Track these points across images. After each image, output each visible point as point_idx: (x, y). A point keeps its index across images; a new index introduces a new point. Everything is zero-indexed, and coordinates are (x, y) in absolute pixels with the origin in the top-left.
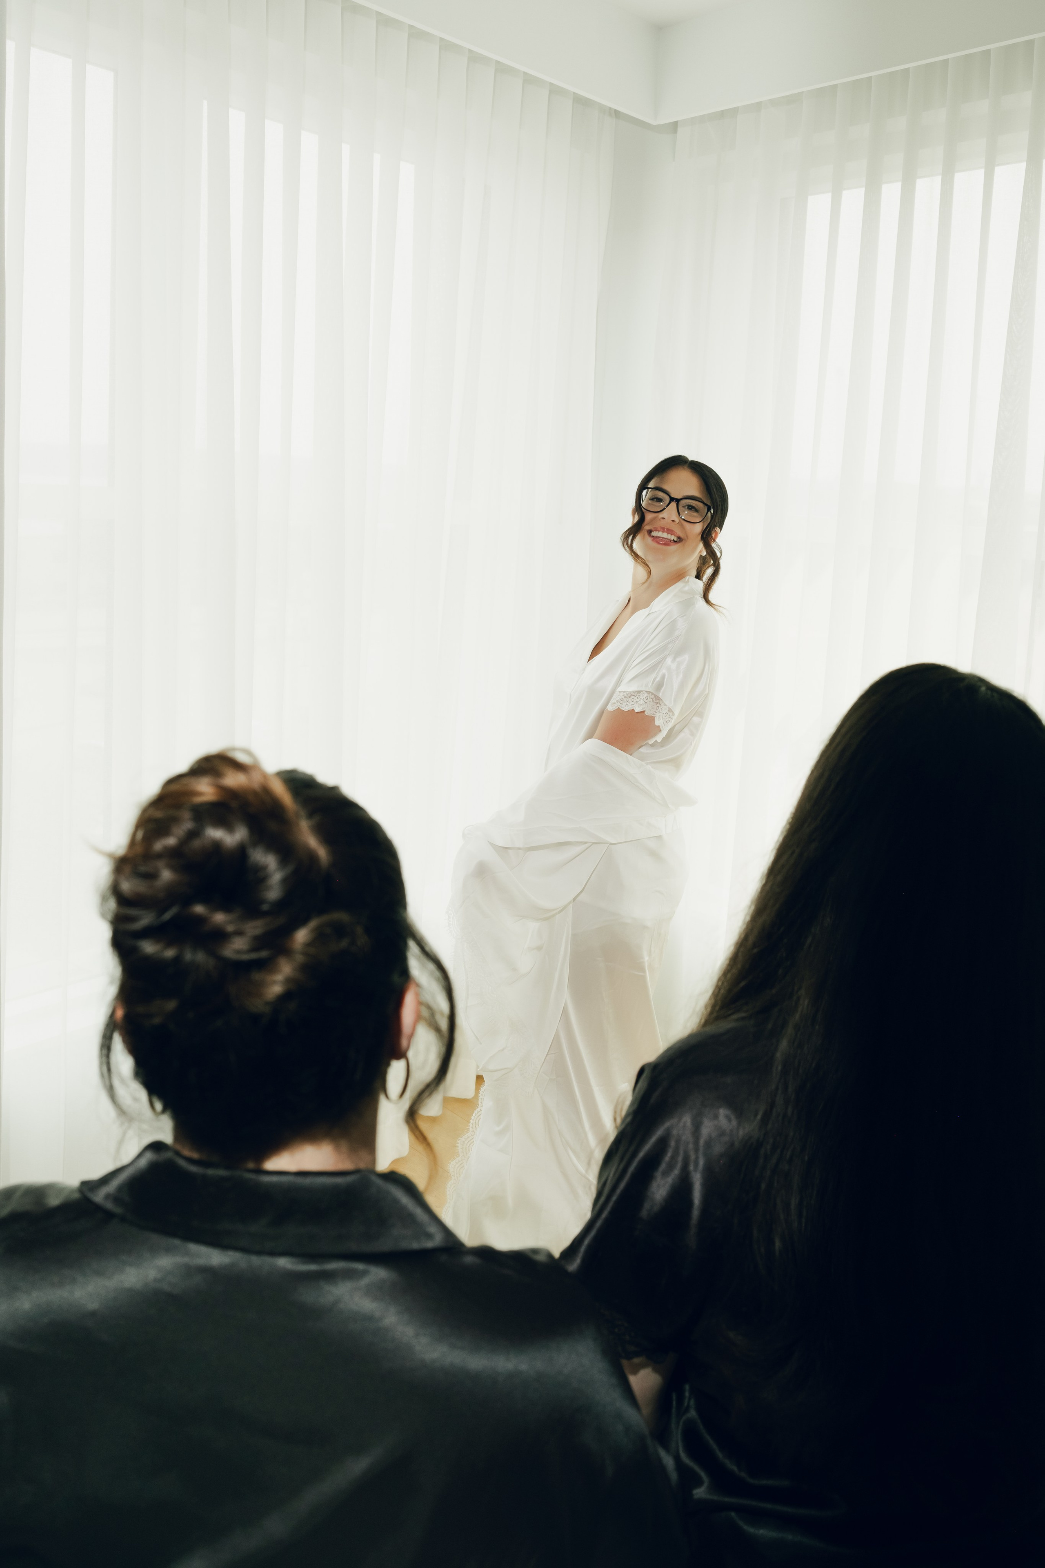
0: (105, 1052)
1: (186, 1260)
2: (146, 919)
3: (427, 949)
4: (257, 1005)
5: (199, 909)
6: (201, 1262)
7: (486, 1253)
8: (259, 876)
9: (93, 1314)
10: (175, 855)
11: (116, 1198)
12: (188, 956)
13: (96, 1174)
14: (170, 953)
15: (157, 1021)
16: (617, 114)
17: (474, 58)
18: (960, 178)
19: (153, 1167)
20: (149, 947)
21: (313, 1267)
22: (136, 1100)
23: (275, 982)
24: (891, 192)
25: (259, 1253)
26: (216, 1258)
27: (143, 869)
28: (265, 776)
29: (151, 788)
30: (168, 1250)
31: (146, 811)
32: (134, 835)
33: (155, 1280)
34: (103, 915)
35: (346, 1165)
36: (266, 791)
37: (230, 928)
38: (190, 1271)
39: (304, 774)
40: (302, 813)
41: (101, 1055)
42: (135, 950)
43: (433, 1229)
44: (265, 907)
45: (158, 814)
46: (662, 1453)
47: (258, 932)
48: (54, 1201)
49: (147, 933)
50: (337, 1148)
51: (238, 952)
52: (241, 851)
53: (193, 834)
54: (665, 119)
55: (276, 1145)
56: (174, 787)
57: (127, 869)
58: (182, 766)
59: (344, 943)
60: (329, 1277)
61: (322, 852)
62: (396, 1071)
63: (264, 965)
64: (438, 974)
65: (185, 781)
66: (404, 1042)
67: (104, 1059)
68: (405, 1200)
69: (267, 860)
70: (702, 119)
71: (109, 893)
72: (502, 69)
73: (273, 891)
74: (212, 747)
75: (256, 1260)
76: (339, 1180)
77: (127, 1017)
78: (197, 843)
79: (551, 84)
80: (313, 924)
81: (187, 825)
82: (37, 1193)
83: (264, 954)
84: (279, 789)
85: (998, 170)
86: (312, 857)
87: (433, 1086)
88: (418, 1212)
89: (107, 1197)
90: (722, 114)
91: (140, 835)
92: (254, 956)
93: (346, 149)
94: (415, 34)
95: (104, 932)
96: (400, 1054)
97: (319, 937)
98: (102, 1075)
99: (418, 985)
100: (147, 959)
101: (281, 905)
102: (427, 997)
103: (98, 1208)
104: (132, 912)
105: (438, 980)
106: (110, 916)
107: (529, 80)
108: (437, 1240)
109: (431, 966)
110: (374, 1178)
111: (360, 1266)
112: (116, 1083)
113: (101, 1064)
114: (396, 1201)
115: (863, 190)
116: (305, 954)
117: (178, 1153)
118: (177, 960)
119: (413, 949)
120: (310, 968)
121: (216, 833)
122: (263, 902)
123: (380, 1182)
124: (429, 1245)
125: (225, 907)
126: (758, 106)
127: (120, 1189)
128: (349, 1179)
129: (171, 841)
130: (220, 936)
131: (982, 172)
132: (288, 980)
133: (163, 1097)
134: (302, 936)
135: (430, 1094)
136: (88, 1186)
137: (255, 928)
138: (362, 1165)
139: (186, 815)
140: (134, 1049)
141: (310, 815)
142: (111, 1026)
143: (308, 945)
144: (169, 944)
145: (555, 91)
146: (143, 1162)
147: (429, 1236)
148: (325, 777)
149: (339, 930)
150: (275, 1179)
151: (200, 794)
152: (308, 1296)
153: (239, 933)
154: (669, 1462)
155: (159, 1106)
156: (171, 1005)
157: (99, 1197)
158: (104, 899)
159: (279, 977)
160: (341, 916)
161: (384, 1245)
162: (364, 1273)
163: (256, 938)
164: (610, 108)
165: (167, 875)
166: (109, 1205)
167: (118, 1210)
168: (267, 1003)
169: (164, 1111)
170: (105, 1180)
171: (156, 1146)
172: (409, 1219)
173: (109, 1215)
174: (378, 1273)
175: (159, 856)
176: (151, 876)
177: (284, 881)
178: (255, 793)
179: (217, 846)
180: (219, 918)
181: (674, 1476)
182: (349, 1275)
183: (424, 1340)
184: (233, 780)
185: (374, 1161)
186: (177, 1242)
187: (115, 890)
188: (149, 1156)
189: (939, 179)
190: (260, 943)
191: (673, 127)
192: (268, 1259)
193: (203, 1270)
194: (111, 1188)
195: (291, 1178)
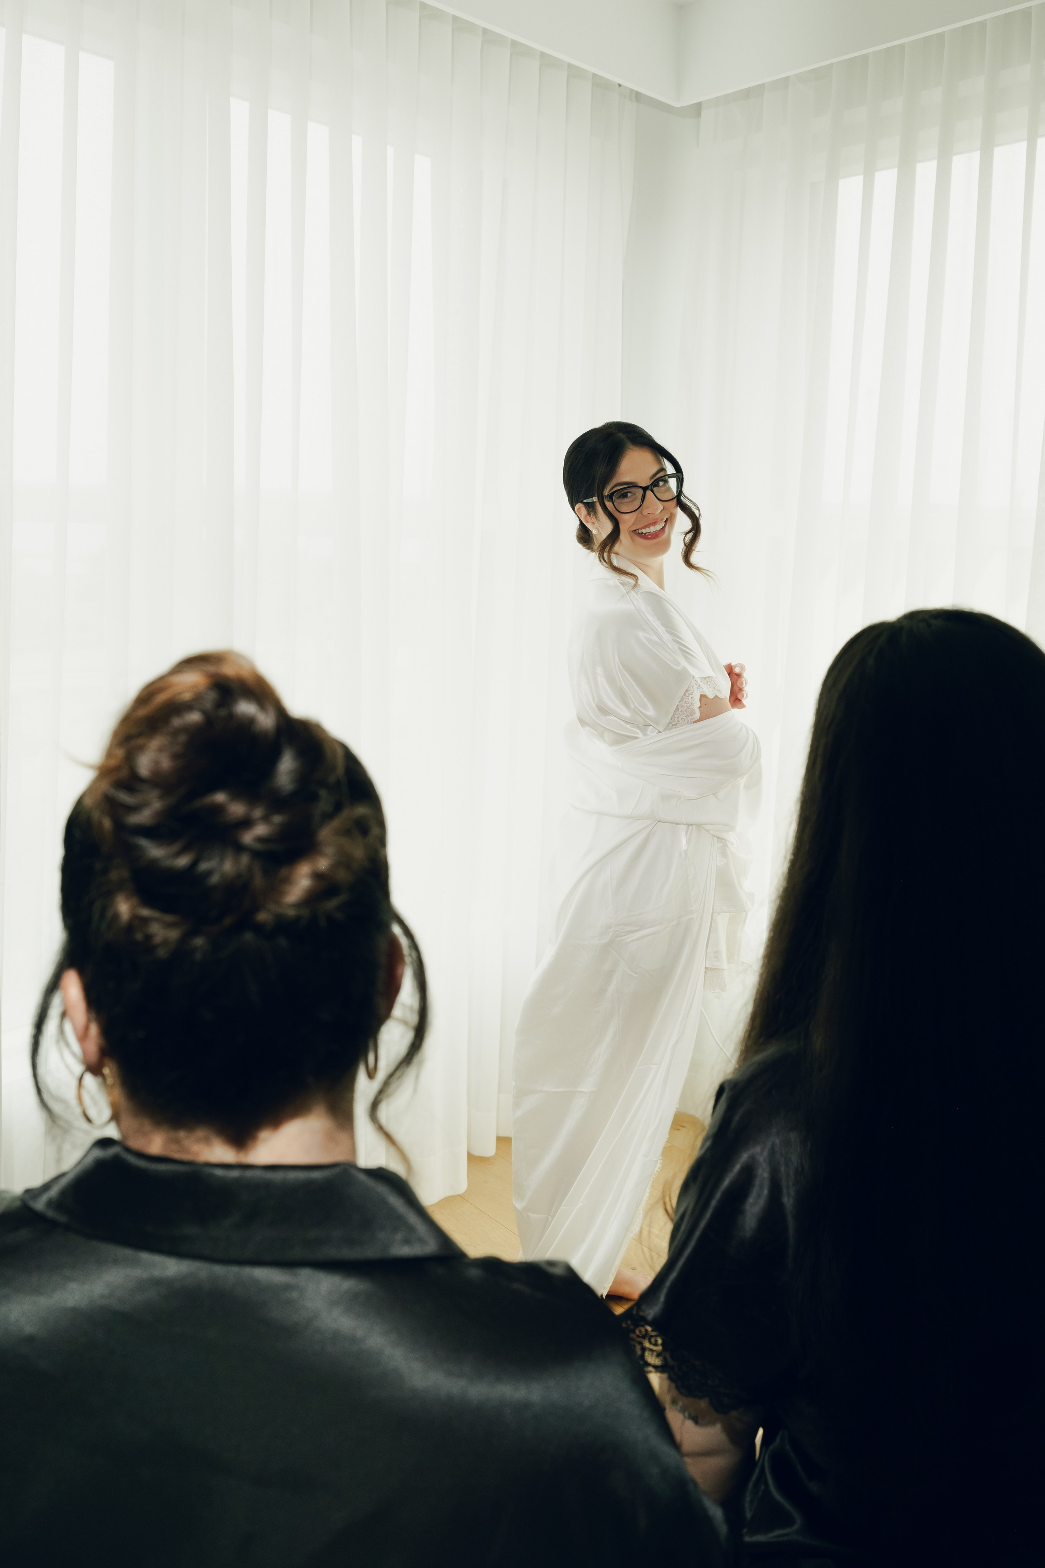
1: (139, 1272)
6: (157, 1273)
7: (492, 1265)
9: (31, 1339)
11: (58, 1204)
16: (638, 97)
19: (99, 1166)
24: (927, 172)
26: (172, 1268)
30: (118, 1262)
33: (102, 1297)
38: (142, 1285)
54: (687, 101)
68: (396, 1202)
70: (727, 99)
72: (517, 49)
75: (219, 1270)
76: (316, 1175)
79: (570, 65)
88: (411, 1215)
89: (49, 1204)
90: (748, 94)
93: (357, 142)
103: (39, 1215)
107: (546, 59)
110: (354, 1172)
114: (383, 1201)
117: (127, 1149)
123: (362, 1177)
124: (423, 1252)
126: (785, 82)
127: (62, 1194)
128: (327, 1173)
131: (1024, 144)
136: (31, 1193)
138: (342, 1158)
145: (574, 72)
146: (88, 1161)
147: (421, 1240)
152: (280, 1312)
157: (40, 1205)
161: (370, 1252)
164: (632, 90)
166: (51, 1214)
167: (62, 1219)
170: (46, 1187)
171: (104, 1143)
172: (398, 1222)
173: (51, 1223)
186: (128, 1252)
188: (96, 1155)
189: (975, 155)
191: (697, 109)
192: (234, 1270)
193: (157, 1282)
194: (54, 1192)
195: (258, 1173)
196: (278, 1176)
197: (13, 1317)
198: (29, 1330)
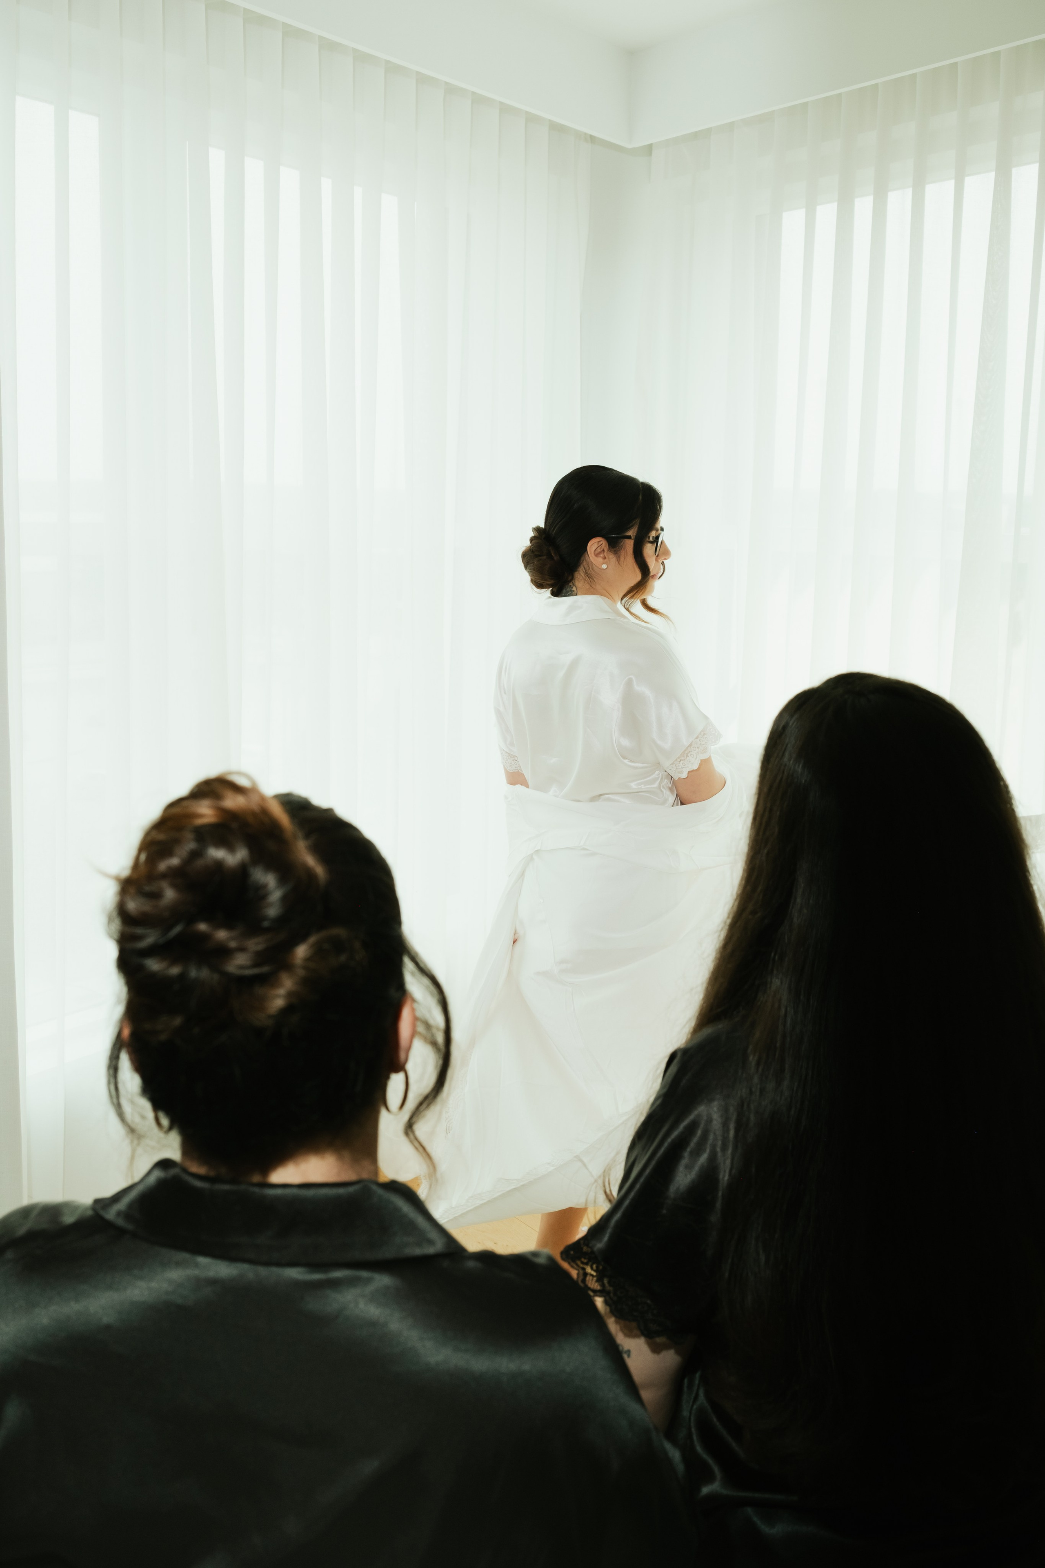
0: (112, 1072)
1: (196, 1272)
2: (151, 938)
3: (422, 965)
4: (260, 1019)
5: (202, 927)
6: (210, 1274)
7: (487, 1258)
8: (261, 893)
9: (108, 1327)
10: (177, 876)
11: (127, 1215)
12: (193, 973)
13: (108, 1192)
14: (175, 971)
15: (163, 1037)
16: (592, 139)
17: (451, 90)
18: (931, 190)
19: (161, 1184)
20: (154, 965)
21: (317, 1276)
22: (143, 1117)
23: (278, 996)
24: (863, 206)
25: (267, 1264)
26: (223, 1270)
27: (147, 888)
28: (263, 798)
29: (153, 812)
30: (178, 1264)
31: (148, 834)
32: (137, 858)
33: (167, 1293)
34: (111, 936)
35: (349, 1176)
36: (264, 812)
37: (233, 944)
38: (199, 1283)
39: (299, 797)
40: (300, 834)
41: (109, 1075)
42: (141, 968)
43: (433, 1235)
44: (266, 924)
45: (161, 837)
46: (668, 1446)
47: (260, 947)
48: (69, 1219)
49: (152, 951)
50: (340, 1158)
51: (242, 967)
52: (243, 870)
53: (196, 855)
54: (640, 141)
55: (281, 1157)
56: (176, 810)
57: (132, 890)
58: (182, 789)
59: (343, 958)
60: (334, 1284)
61: (320, 870)
62: (395, 1083)
63: (267, 980)
64: (432, 988)
65: (185, 803)
66: (402, 1056)
67: (112, 1080)
68: (405, 1208)
69: (268, 879)
70: (677, 141)
71: (115, 914)
72: (478, 100)
73: (273, 908)
74: (212, 772)
75: (263, 1271)
76: (341, 1191)
77: (134, 1034)
78: (199, 863)
79: (527, 112)
80: (312, 939)
81: (190, 845)
82: (52, 1211)
83: (265, 969)
84: (278, 812)
85: (968, 181)
86: (310, 874)
87: (431, 1097)
88: (420, 1220)
89: (119, 1214)
90: (696, 135)
91: (143, 857)
92: (256, 971)
94: (392, 69)
95: (112, 951)
96: (398, 1066)
97: (318, 952)
98: (111, 1096)
99: (414, 1000)
100: (153, 975)
101: (282, 921)
102: (421, 1012)
103: (109, 1224)
104: (139, 931)
105: (432, 994)
106: (116, 936)
107: (505, 109)
108: (438, 1246)
109: (426, 981)
110: (374, 1187)
111: (364, 1274)
112: (124, 1102)
113: (109, 1083)
114: (397, 1210)
115: (835, 204)
116: (305, 968)
117: (185, 1170)
118: (182, 976)
119: (408, 966)
120: (310, 982)
121: (217, 853)
122: (265, 918)
123: (380, 1191)
124: (431, 1250)
125: (228, 925)
126: (731, 126)
127: (131, 1206)
128: (351, 1189)
129: (175, 861)
130: (223, 952)
131: (952, 182)
132: (290, 995)
133: (169, 1113)
134: (301, 951)
135: (428, 1105)
136: (101, 1204)
137: (256, 944)
138: (365, 1175)
139: (189, 835)
140: (140, 1067)
141: (307, 836)
142: (118, 1044)
143: (308, 959)
144: (174, 962)
145: (531, 119)
146: (152, 1179)
147: (430, 1242)
148: (320, 800)
149: (338, 946)
150: (279, 1191)
151: (201, 816)
152: (313, 1304)
153: (242, 949)
154: (675, 1454)
155: (165, 1122)
156: (178, 1021)
157: (111, 1214)
158: (110, 920)
159: (282, 991)
160: (340, 932)
161: (387, 1253)
162: (369, 1281)
163: (258, 954)
164: (585, 134)
165: (170, 894)
166: (120, 1222)
167: (129, 1227)
168: (270, 1017)
169: (171, 1128)
170: (117, 1198)
171: (164, 1164)
172: (410, 1227)
173: (121, 1232)
174: (383, 1280)
175: (164, 876)
176: (156, 896)
177: (284, 899)
178: (254, 814)
179: (219, 865)
180: (222, 935)
181: (680, 1468)
182: (352, 1282)
183: (429, 1344)
184: (232, 802)
185: (376, 1171)
186: (187, 1255)
187: (122, 911)
188: (158, 1174)
189: (909, 192)
190: (261, 958)
191: (649, 149)
192: (275, 1270)
193: (213, 1282)
194: (122, 1205)
195: (295, 1191)
196: (311, 1193)
197: (92, 1309)
198: (106, 1320)
